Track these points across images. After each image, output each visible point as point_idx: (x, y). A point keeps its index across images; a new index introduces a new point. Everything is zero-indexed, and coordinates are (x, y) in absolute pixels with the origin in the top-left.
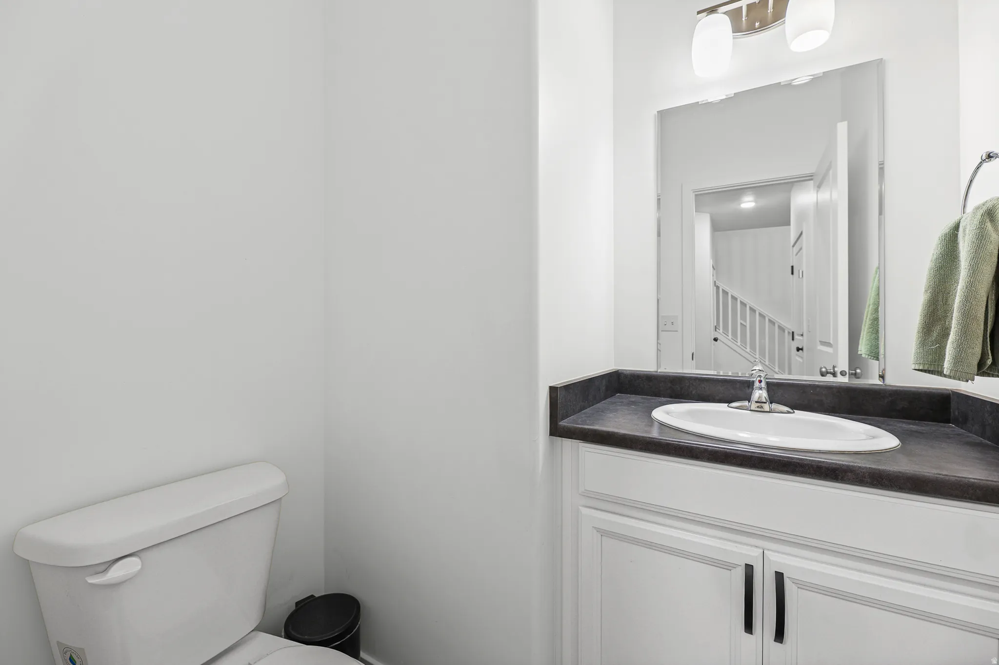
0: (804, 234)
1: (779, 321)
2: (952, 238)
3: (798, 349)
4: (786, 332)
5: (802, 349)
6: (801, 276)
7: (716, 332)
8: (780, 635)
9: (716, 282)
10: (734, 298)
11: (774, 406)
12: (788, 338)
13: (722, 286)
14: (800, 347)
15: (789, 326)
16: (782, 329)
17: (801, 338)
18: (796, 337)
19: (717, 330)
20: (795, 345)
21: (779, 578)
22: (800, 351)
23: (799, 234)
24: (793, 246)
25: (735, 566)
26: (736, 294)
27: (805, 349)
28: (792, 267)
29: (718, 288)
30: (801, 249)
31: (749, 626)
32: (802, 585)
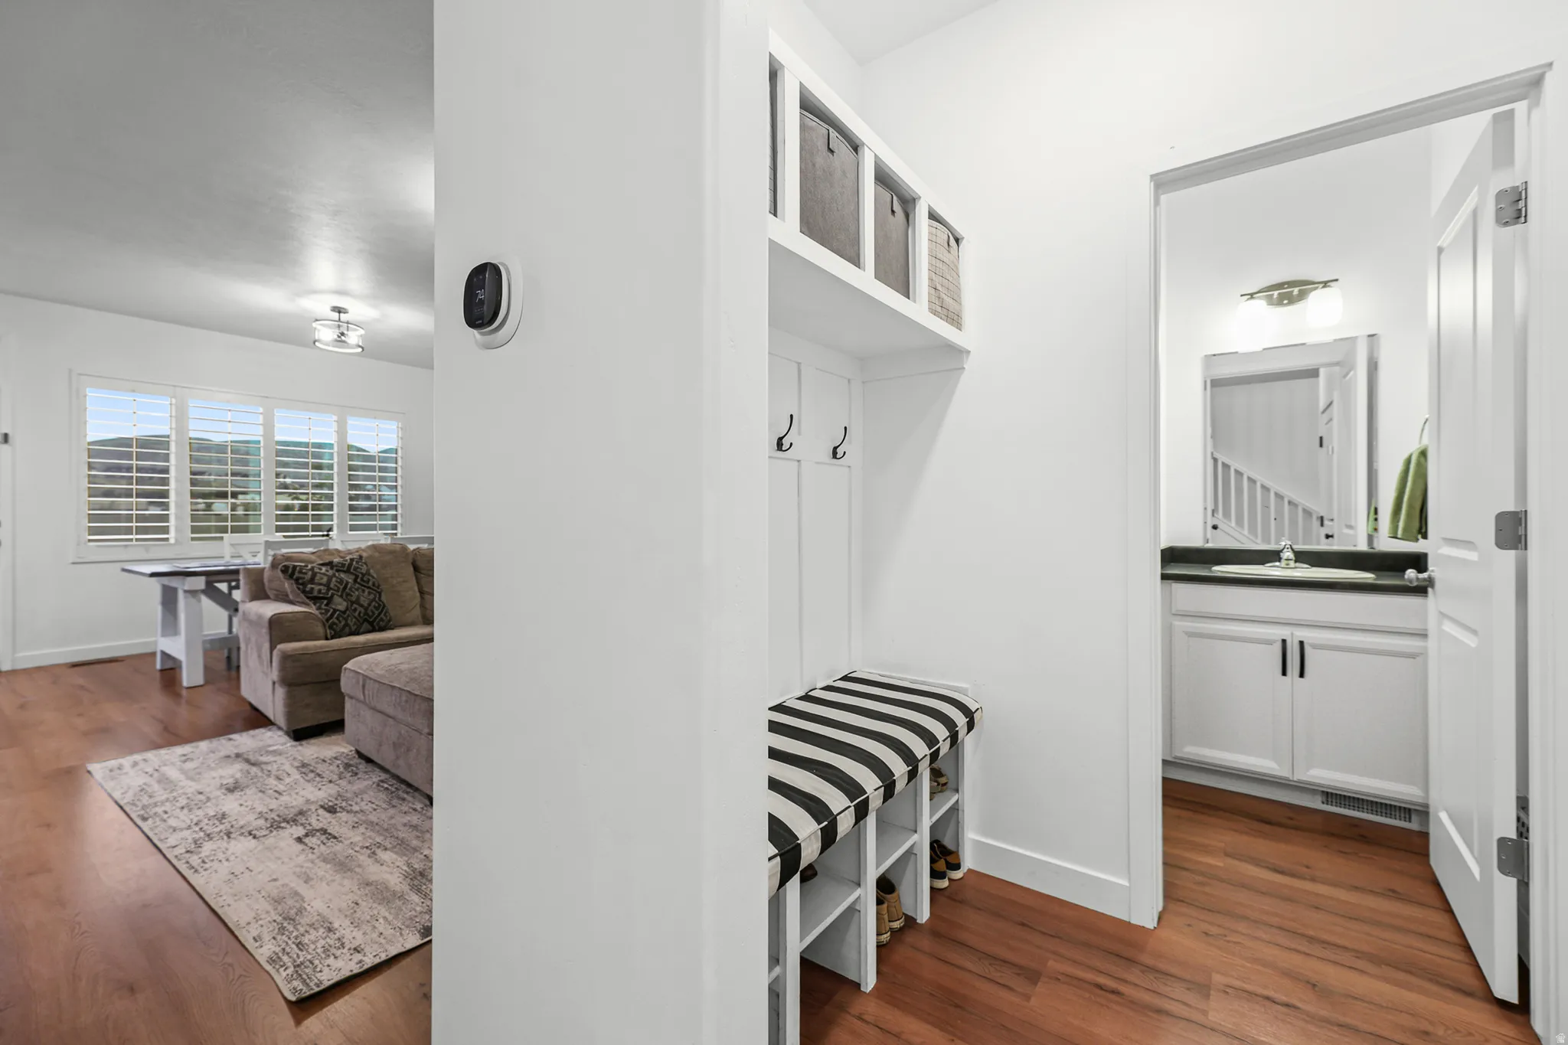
0: (1335, 404)
1: (1303, 502)
2: (1408, 461)
3: (1328, 537)
4: (1314, 517)
5: (1332, 536)
6: (1330, 453)
7: (1214, 518)
8: (1302, 675)
9: (1215, 453)
10: (1239, 473)
11: (1298, 564)
12: (1316, 523)
13: (1222, 458)
14: (1330, 534)
15: (1319, 509)
16: (1308, 513)
17: (1330, 523)
18: (1326, 522)
19: (1215, 515)
20: (1324, 531)
21: (1301, 643)
22: (1330, 539)
23: (1328, 403)
24: (1323, 412)
25: (1275, 641)
26: (1241, 469)
27: (1335, 536)
28: (1321, 438)
29: (1215, 460)
30: (1331, 420)
31: (1284, 673)
32: (1315, 647)
